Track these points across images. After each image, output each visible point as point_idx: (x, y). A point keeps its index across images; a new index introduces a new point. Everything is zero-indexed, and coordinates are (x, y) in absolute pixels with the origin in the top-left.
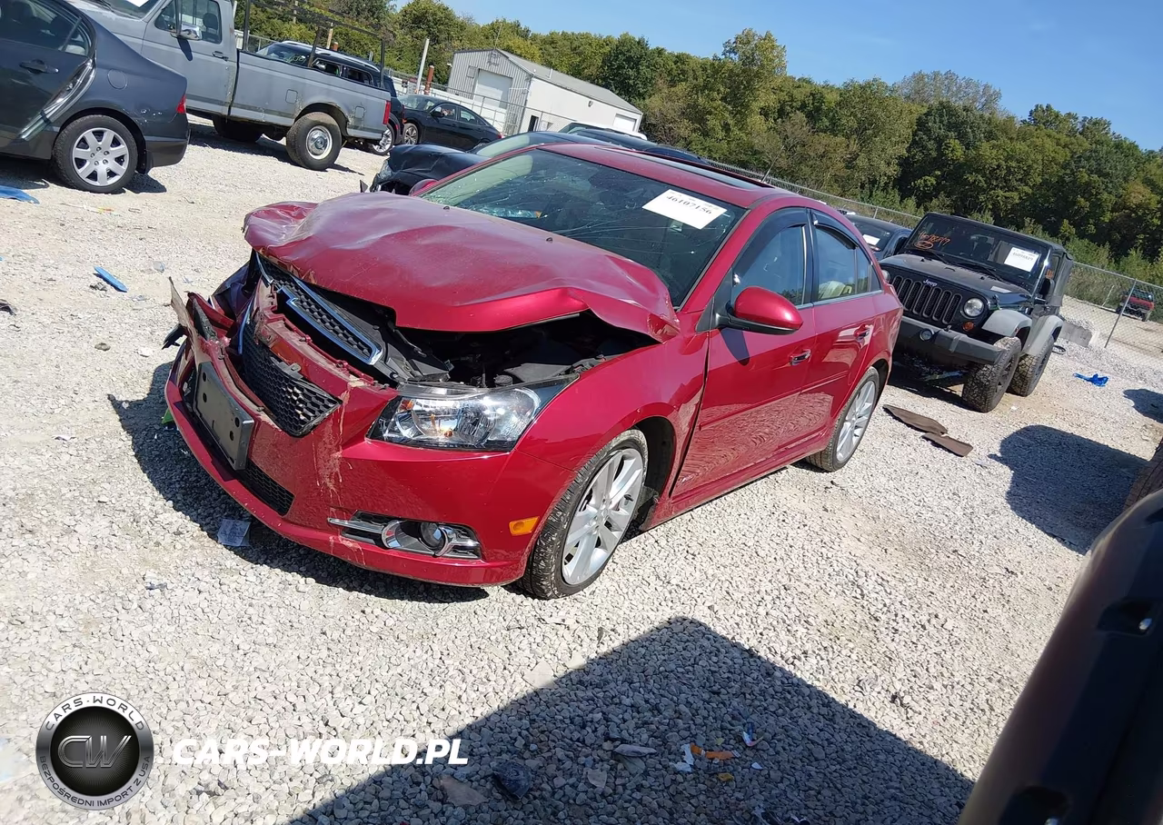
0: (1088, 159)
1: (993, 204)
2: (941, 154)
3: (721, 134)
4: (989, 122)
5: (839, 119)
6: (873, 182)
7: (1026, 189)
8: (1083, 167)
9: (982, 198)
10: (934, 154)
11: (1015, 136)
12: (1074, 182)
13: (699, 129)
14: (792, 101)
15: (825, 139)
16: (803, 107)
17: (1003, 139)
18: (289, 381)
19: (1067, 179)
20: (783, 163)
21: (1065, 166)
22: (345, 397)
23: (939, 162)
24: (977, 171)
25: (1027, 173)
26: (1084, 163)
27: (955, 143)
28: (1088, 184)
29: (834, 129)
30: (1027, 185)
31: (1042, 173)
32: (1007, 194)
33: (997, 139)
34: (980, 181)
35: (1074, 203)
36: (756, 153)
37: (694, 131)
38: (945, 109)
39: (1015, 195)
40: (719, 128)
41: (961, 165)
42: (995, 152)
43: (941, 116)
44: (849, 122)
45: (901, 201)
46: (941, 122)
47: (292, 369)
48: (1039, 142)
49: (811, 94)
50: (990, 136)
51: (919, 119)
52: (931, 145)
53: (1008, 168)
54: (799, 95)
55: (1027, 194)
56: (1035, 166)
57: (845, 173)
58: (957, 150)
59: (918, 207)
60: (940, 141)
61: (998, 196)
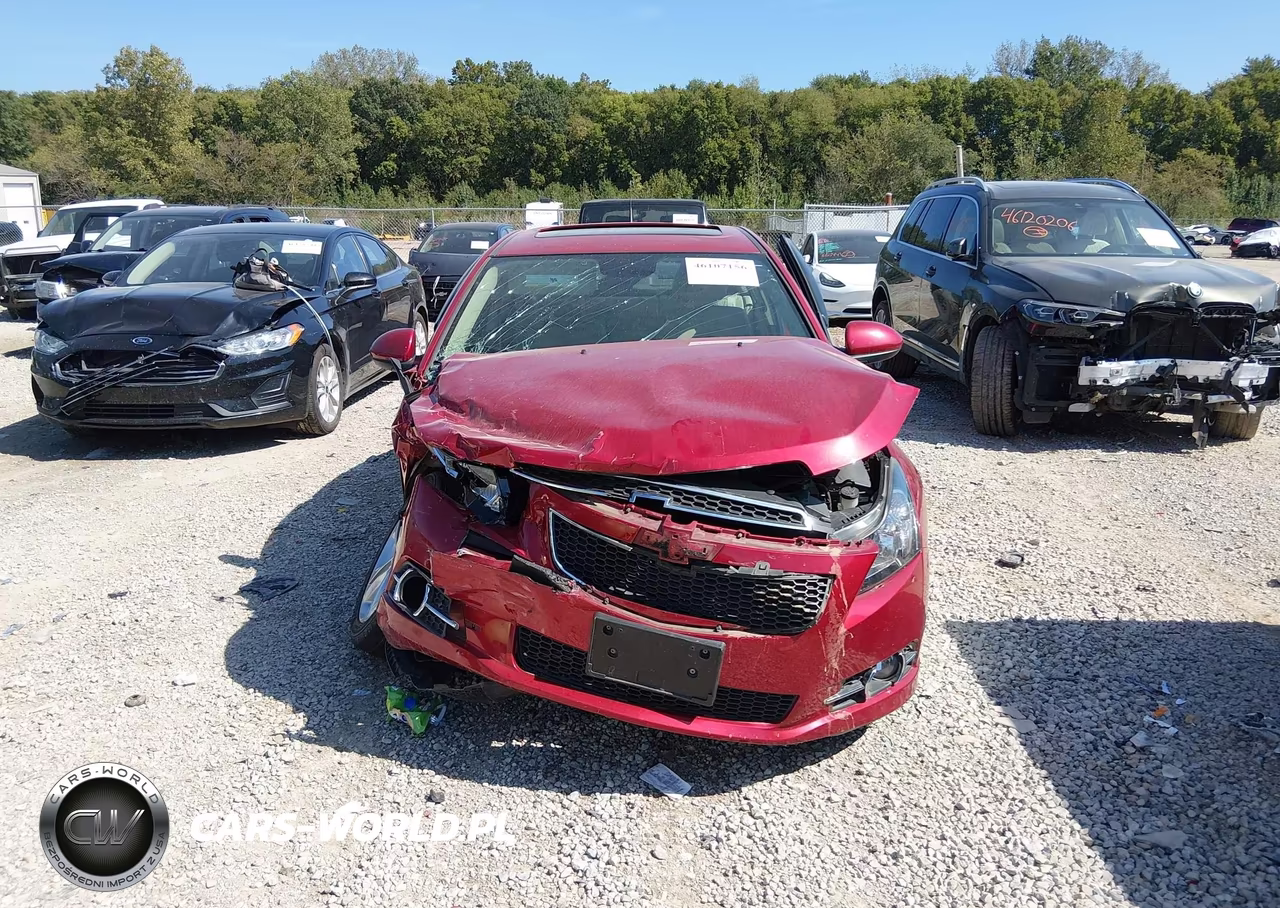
0: (527, 104)
1: (461, 173)
2: (388, 135)
3: (147, 173)
4: (421, 90)
5: (274, 124)
6: (340, 182)
7: (484, 149)
8: (526, 114)
9: (447, 169)
10: (381, 136)
11: (452, 98)
12: (523, 129)
13: (115, 174)
14: (201, 115)
15: (272, 150)
16: (217, 119)
17: (441, 104)
18: (770, 581)
19: (516, 129)
20: (236, 186)
21: (509, 117)
22: (836, 569)
23: (389, 144)
24: (431, 143)
25: (478, 133)
26: (524, 109)
27: (396, 120)
28: (537, 129)
29: (275, 137)
30: (483, 145)
31: (492, 129)
32: (470, 159)
33: (435, 105)
34: (438, 154)
35: (532, 151)
36: (199, 183)
37: (112, 177)
38: (372, 87)
39: (476, 158)
40: (141, 166)
41: (412, 142)
42: (439, 119)
43: (370, 94)
44: (284, 124)
45: (376, 193)
46: (374, 101)
47: (761, 569)
48: (476, 99)
49: (220, 103)
50: (428, 104)
51: (350, 103)
52: (374, 127)
53: (459, 134)
54: (208, 107)
55: (486, 154)
56: (483, 124)
57: (309, 180)
58: (402, 128)
59: (396, 196)
60: (381, 122)
61: (461, 164)
